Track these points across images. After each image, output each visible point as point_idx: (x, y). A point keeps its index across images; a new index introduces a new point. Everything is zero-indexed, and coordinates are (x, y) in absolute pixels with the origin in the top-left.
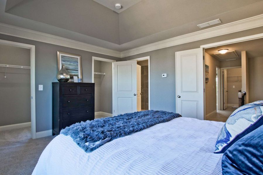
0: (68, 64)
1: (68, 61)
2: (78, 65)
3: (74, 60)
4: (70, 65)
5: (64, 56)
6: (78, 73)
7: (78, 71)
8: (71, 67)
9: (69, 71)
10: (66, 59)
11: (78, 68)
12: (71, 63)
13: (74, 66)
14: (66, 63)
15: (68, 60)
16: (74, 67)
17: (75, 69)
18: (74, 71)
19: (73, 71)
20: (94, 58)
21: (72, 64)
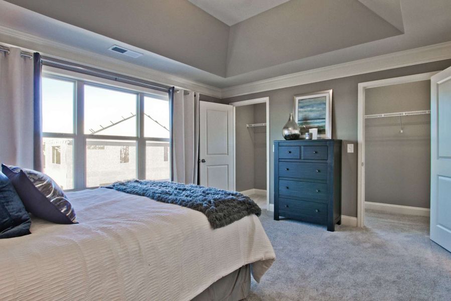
0: (308, 111)
1: (308, 106)
2: (325, 108)
3: (319, 102)
4: (311, 111)
5: (302, 100)
6: (325, 122)
7: (325, 119)
8: (312, 115)
9: (309, 121)
10: (306, 104)
11: (325, 114)
12: (313, 107)
13: (318, 111)
14: (305, 110)
15: (308, 104)
16: (318, 113)
17: (320, 115)
18: (318, 121)
19: (316, 121)
20: (361, 86)
21: (315, 109)
